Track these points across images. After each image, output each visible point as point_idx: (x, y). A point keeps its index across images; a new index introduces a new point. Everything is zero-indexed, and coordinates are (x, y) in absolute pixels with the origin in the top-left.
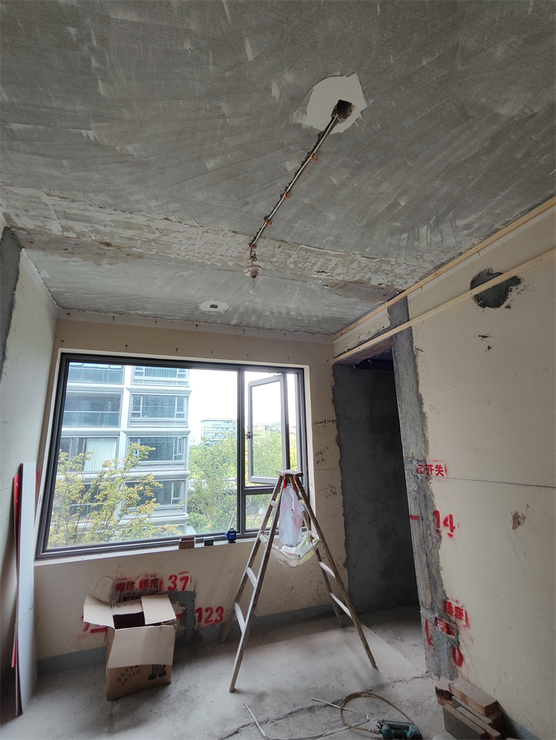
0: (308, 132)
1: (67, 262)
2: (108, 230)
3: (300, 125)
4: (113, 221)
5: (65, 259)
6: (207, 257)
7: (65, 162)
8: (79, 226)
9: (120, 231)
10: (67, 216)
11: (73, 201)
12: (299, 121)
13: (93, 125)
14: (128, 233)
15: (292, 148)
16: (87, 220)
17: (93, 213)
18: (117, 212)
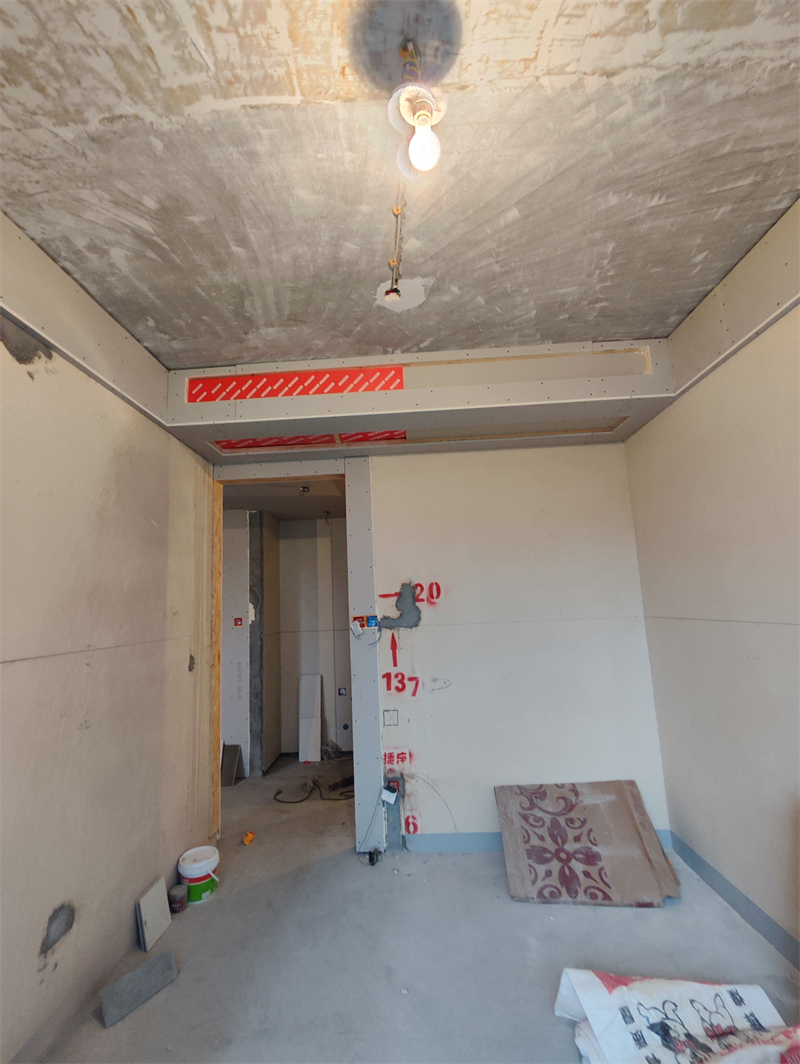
0: (412, 275)
3: (423, 277)
12: (426, 279)
15: (421, 260)
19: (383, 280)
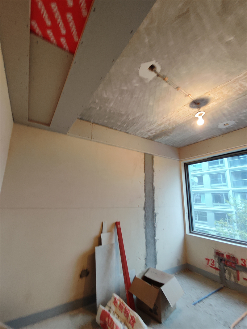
1: (162, 139)
2: (158, 128)
4: (156, 126)
5: (161, 138)
6: (191, 115)
7: (135, 124)
8: (153, 131)
9: (160, 127)
10: (149, 131)
11: (145, 128)
13: (129, 117)
14: (162, 126)
15: (158, 84)
16: (151, 130)
17: (150, 128)
18: (154, 125)
19: (162, 70)
